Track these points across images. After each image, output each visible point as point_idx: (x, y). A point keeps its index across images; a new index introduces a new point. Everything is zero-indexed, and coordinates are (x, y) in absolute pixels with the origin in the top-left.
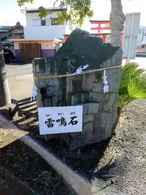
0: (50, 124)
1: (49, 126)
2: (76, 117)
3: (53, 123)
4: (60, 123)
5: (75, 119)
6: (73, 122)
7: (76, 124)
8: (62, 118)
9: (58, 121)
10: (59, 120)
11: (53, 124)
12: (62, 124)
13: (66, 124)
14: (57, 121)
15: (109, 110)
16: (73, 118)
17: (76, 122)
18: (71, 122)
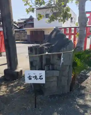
1: (29, 79)
2: (42, 76)
3: (31, 78)
4: (34, 78)
6: (41, 78)
8: (35, 76)
9: (33, 77)
12: (35, 78)
13: (37, 79)
15: (66, 75)
16: (40, 76)
17: (42, 78)
18: (40, 78)
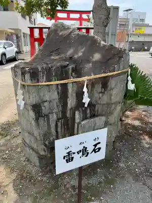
0: (69, 158)
1: (67, 161)
2: (99, 143)
3: (73, 156)
4: (81, 153)
5: (98, 146)
6: (96, 150)
7: (98, 151)
8: (84, 147)
10: (80, 151)
11: (73, 158)
12: (83, 154)
13: (88, 153)
14: (78, 152)
16: (95, 145)
17: (99, 149)
18: (94, 151)
